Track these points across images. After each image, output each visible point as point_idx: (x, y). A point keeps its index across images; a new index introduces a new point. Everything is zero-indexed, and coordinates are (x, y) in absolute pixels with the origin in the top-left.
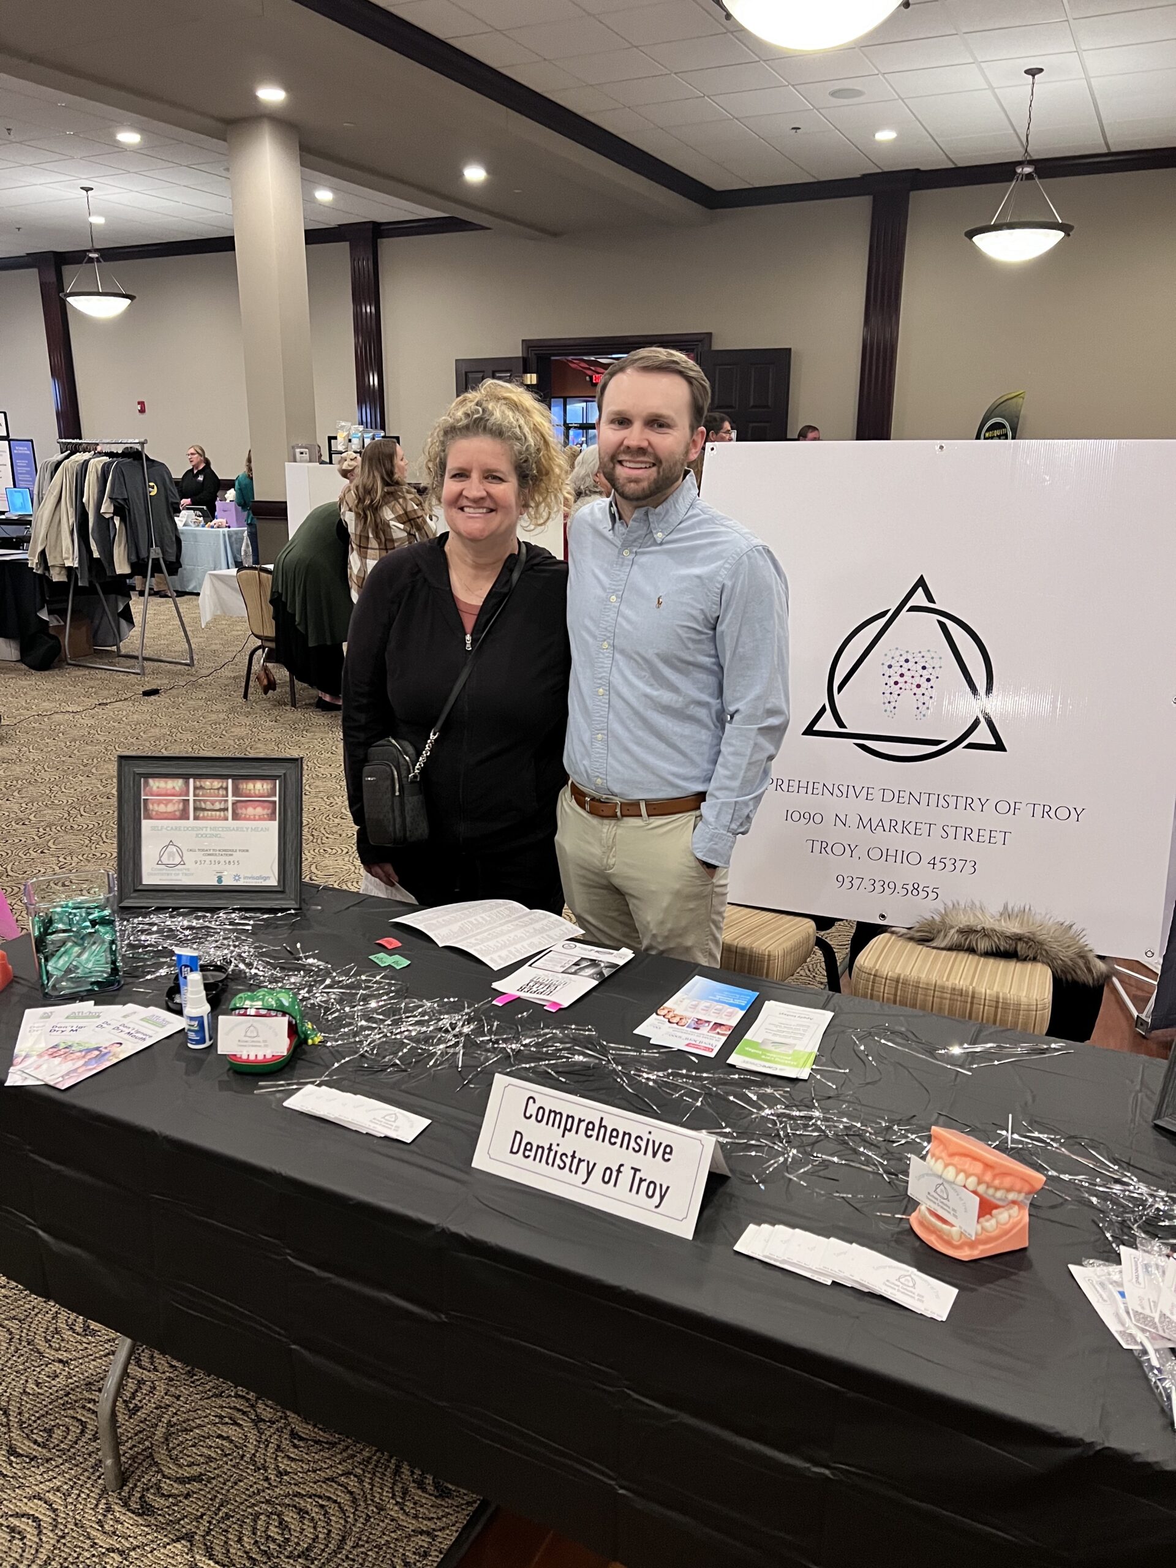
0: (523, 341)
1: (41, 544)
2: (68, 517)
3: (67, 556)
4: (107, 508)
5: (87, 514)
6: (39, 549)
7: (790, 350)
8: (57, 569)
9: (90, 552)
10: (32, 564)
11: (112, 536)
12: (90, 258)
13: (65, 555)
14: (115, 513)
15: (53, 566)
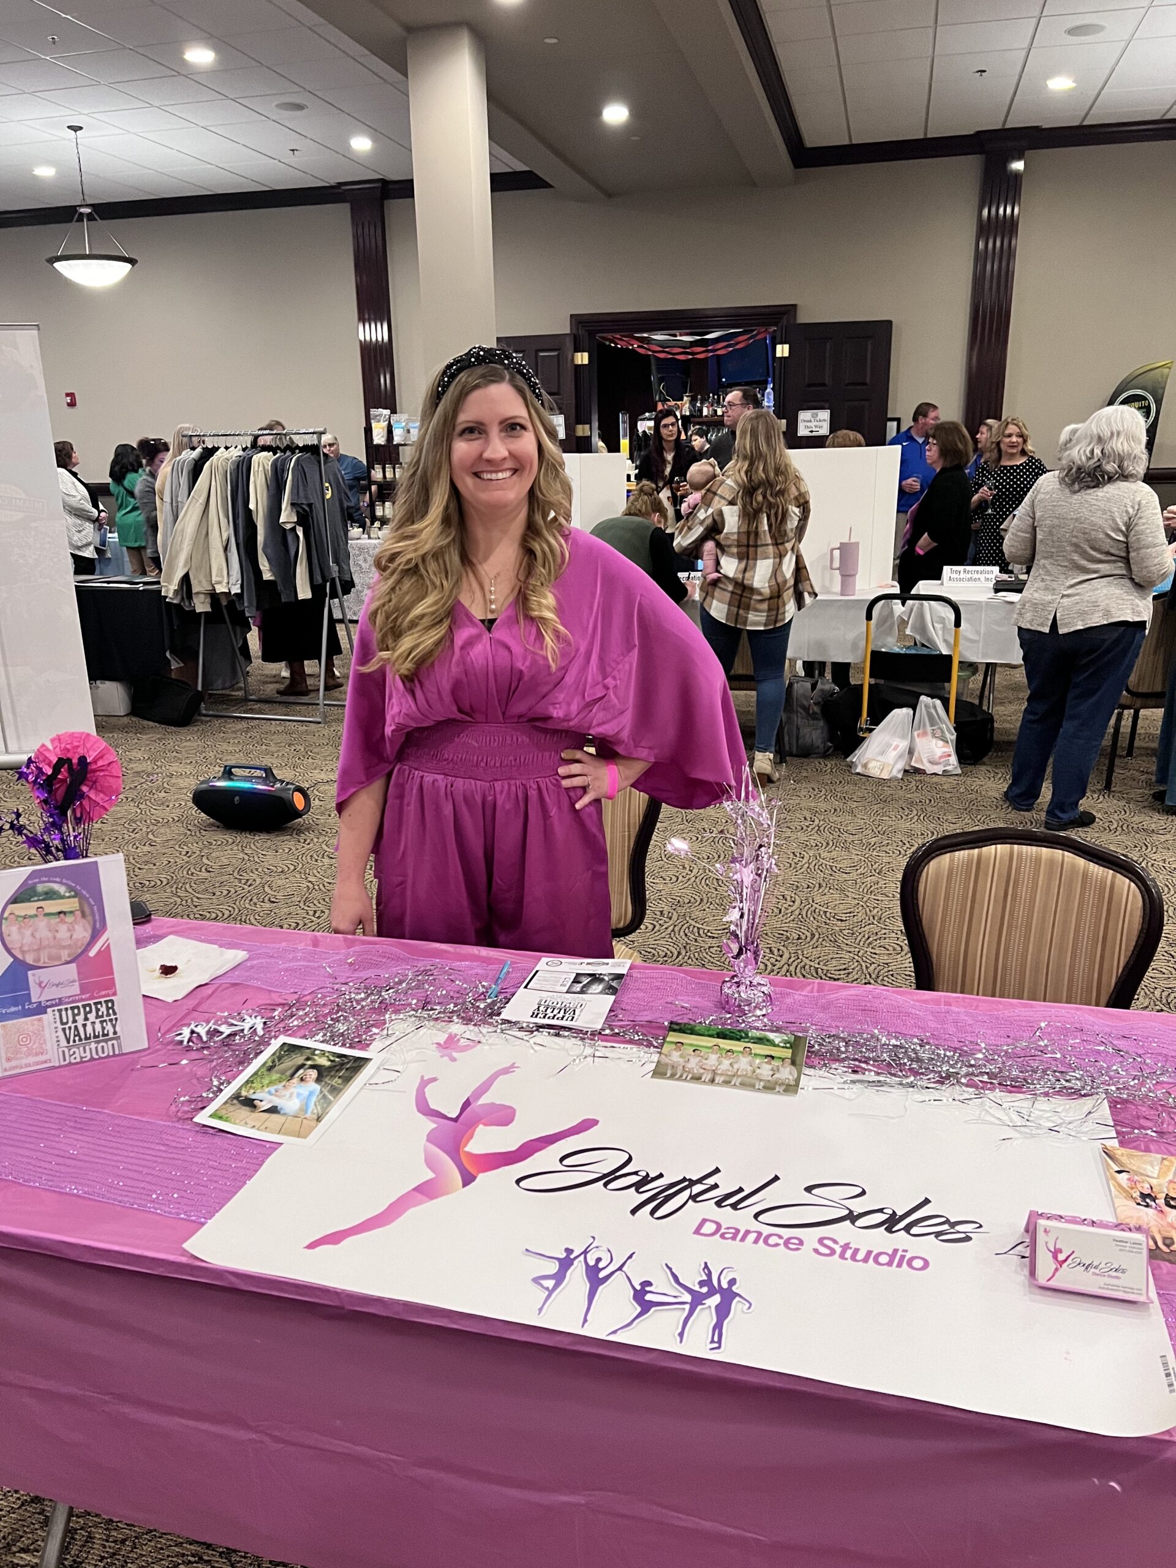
0: (572, 316)
1: (185, 566)
2: (221, 530)
3: (219, 579)
4: (287, 517)
5: (255, 527)
6: (179, 574)
7: (890, 322)
8: (202, 596)
9: (258, 573)
10: (167, 591)
11: (292, 553)
12: (81, 214)
13: (214, 579)
14: (298, 523)
15: (198, 593)
